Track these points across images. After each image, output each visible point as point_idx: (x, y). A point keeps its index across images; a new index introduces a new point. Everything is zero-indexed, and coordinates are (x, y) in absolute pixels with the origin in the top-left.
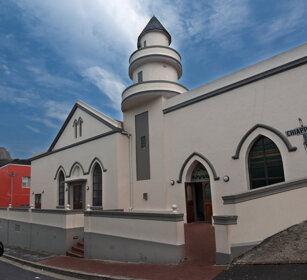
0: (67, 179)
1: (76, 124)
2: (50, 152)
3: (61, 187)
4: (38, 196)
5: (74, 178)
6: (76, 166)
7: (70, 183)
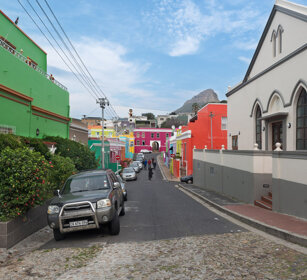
0: (263, 115)
1: (274, 37)
2: (246, 82)
3: (258, 126)
4: (235, 138)
5: (273, 112)
6: (275, 96)
7: (268, 120)
